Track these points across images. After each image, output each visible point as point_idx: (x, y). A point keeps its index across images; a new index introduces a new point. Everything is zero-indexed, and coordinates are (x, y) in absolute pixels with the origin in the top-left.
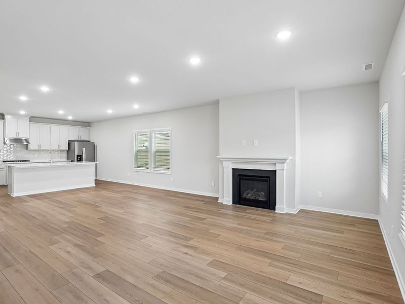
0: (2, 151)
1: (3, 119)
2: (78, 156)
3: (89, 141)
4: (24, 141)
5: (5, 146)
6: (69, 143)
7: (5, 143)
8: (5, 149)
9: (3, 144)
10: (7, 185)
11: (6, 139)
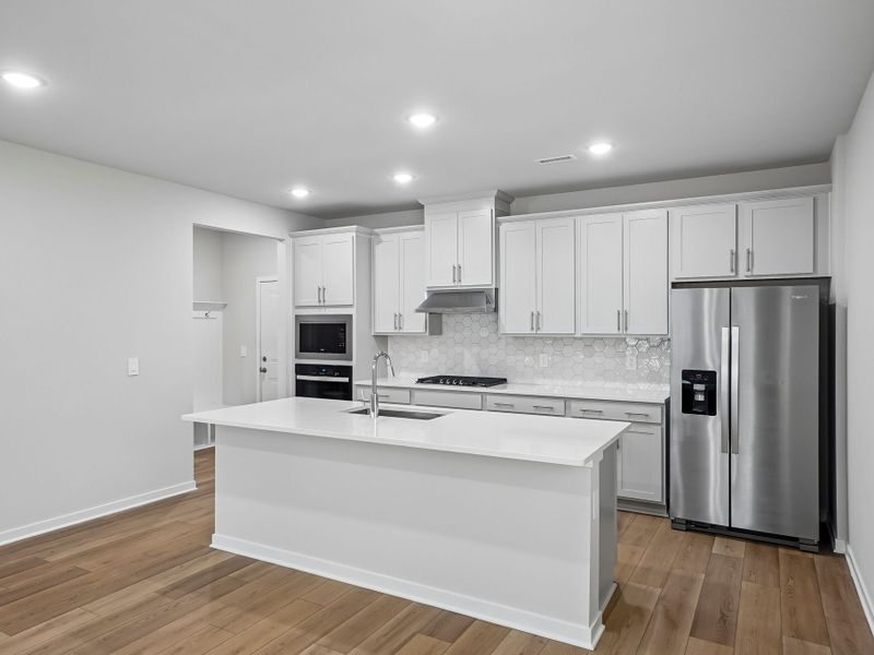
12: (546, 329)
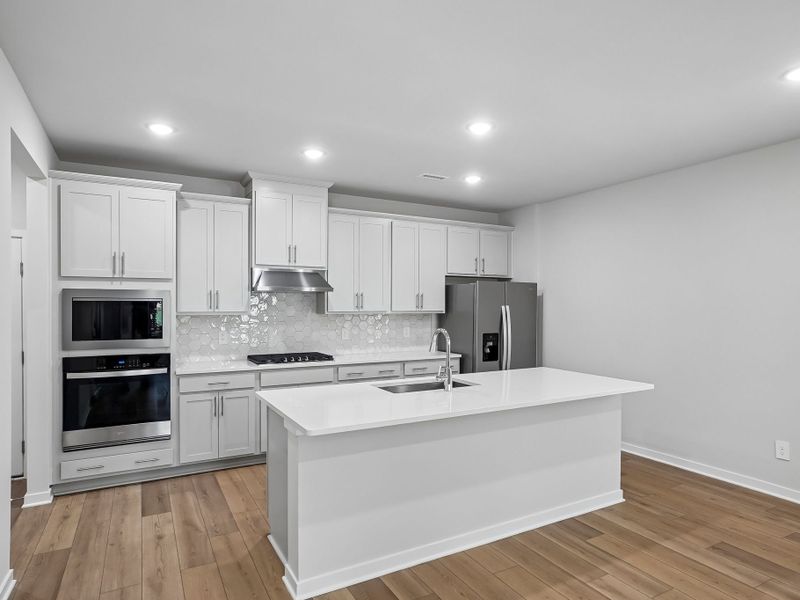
0: (245, 318)
1: (248, 195)
2: (486, 337)
3: (509, 279)
4: (303, 280)
5: (255, 300)
6: (448, 289)
7: (253, 290)
8: (255, 311)
9: (247, 293)
10: (264, 455)
11: (257, 272)
12: (367, 308)
